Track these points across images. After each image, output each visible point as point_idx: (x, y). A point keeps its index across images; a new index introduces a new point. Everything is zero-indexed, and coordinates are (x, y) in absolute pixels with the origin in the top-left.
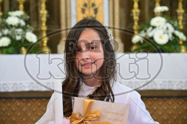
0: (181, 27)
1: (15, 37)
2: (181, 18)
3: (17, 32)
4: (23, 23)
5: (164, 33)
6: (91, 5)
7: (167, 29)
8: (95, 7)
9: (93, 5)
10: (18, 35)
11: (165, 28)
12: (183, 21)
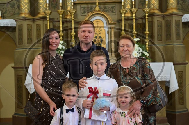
0: (148, 49)
1: (60, 55)
2: (147, 44)
3: (61, 52)
4: (64, 48)
5: (137, 53)
6: (99, 37)
7: (139, 50)
8: (101, 38)
9: (100, 37)
10: (62, 54)
11: (138, 50)
12: (148, 45)
